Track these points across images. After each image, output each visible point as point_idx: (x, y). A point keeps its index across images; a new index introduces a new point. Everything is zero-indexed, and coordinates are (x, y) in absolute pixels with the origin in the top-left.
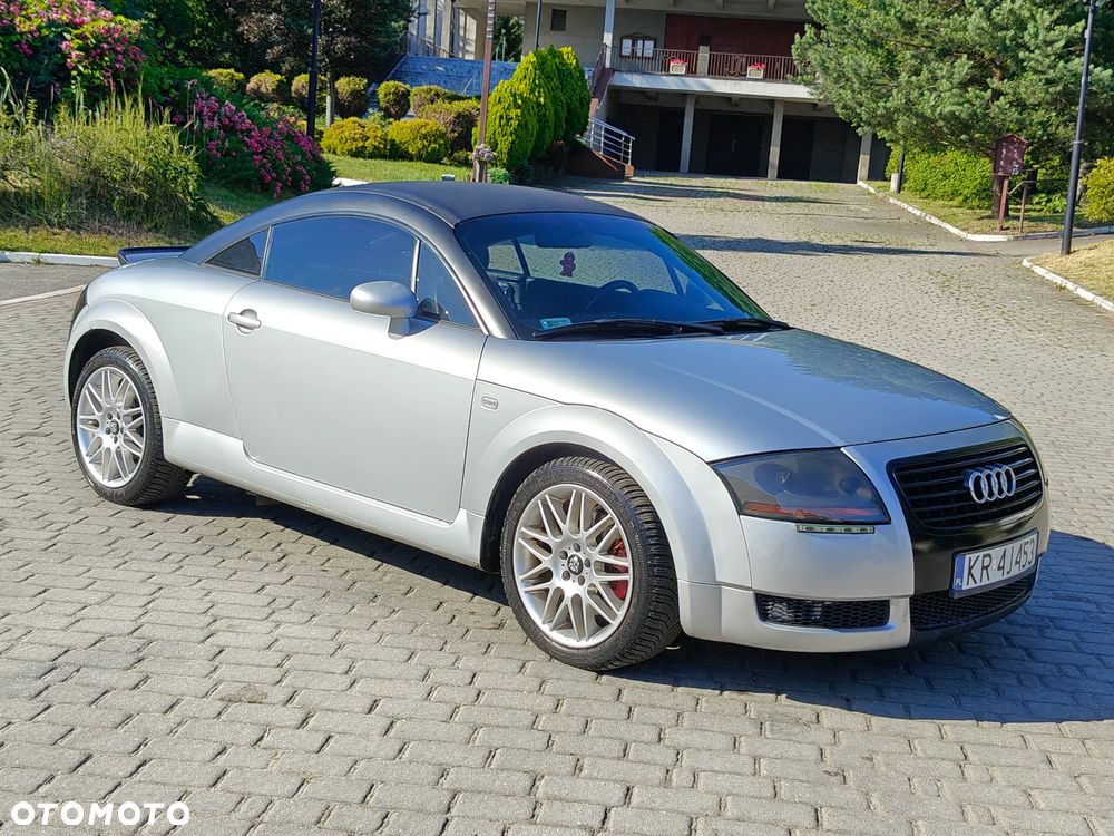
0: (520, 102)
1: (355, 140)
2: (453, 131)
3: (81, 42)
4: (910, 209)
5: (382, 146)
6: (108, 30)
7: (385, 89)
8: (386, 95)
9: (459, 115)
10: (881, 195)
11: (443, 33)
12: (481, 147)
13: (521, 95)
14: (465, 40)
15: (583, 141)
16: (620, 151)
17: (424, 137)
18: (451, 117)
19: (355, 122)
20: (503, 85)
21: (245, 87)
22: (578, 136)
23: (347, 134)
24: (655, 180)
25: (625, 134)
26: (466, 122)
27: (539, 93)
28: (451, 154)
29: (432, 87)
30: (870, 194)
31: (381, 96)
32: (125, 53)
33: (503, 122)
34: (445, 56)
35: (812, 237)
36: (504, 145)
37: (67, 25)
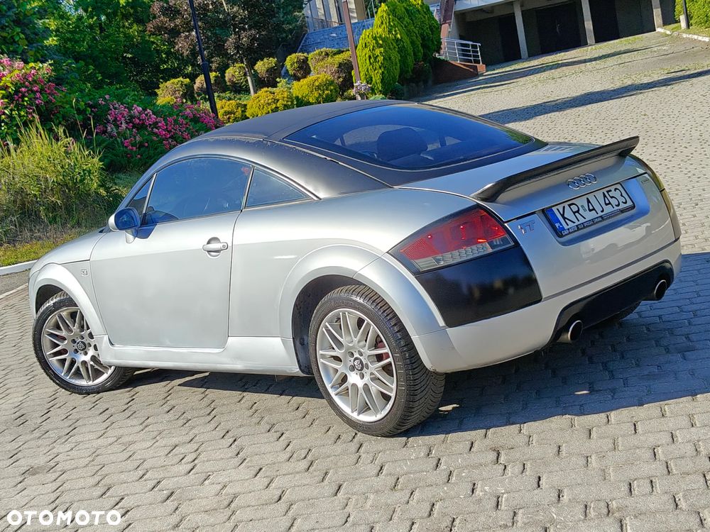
0: (381, 42)
1: (269, 104)
2: (339, 77)
3: (4, 92)
4: (700, 38)
5: (289, 103)
6: (25, 77)
7: (291, 61)
8: (292, 65)
9: (340, 65)
10: (675, 34)
11: (331, 10)
12: (359, 83)
13: (380, 37)
14: (349, 10)
15: (443, 57)
16: (470, 56)
17: (318, 88)
18: (335, 68)
19: (267, 92)
20: (366, 33)
22: (437, 55)
23: (262, 101)
24: (504, 70)
25: (470, 43)
26: (346, 68)
27: (395, 31)
28: (343, 94)
29: (322, 50)
30: (668, 35)
31: (288, 67)
32: (42, 91)
33: (372, 60)
34: (336, 25)
35: (625, 81)
36: (377, 78)
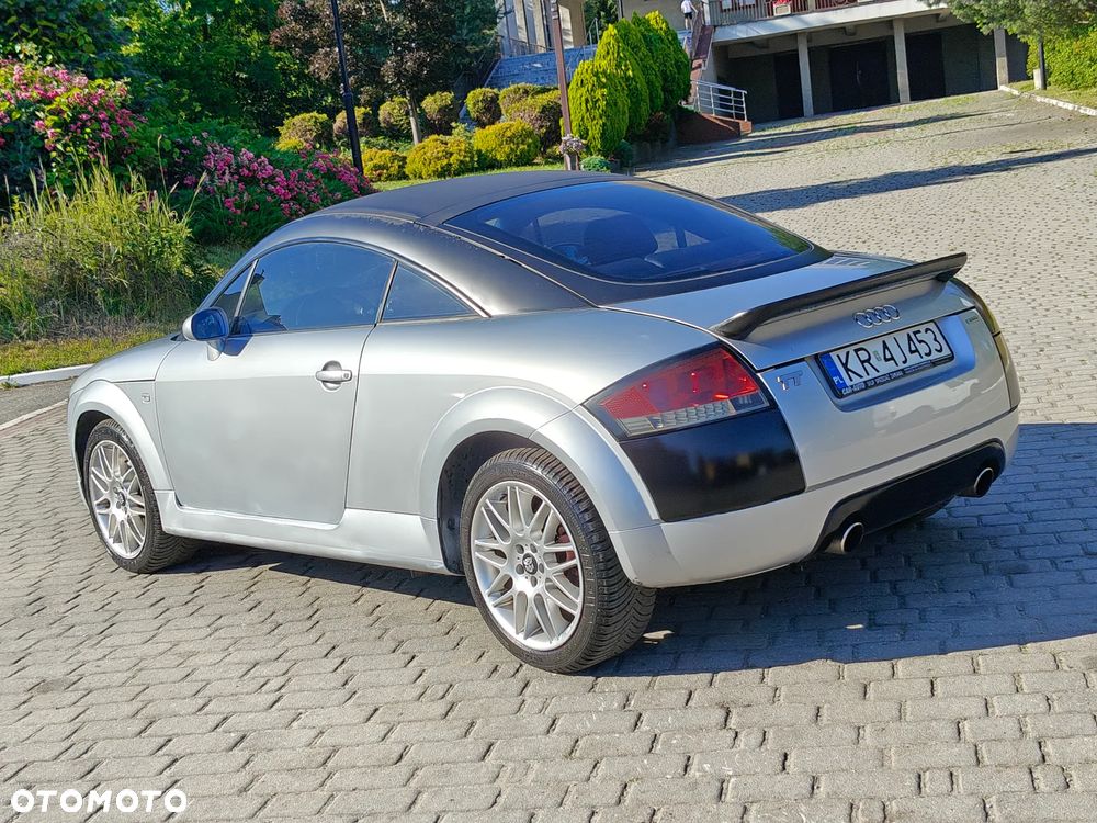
1: (438, 159)
2: (541, 127)
3: (56, 118)
4: (1061, 104)
5: (468, 159)
6: (89, 98)
7: (474, 98)
8: (474, 105)
9: (544, 109)
10: (1026, 95)
11: (537, 29)
12: (570, 137)
13: (604, 72)
14: (562, 31)
15: (691, 107)
16: (731, 108)
17: (511, 139)
18: (536, 113)
19: (436, 140)
20: (583, 66)
21: (331, 127)
22: (683, 103)
23: (429, 154)
24: (777, 131)
25: (732, 89)
26: (553, 113)
27: (626, 66)
28: (545, 151)
29: (519, 85)
30: (1014, 97)
31: (470, 107)
32: (110, 120)
33: (590, 105)
34: (543, 51)
35: (950, 159)
36: (595, 131)
37: (39, 102)
